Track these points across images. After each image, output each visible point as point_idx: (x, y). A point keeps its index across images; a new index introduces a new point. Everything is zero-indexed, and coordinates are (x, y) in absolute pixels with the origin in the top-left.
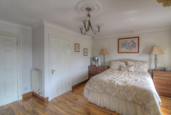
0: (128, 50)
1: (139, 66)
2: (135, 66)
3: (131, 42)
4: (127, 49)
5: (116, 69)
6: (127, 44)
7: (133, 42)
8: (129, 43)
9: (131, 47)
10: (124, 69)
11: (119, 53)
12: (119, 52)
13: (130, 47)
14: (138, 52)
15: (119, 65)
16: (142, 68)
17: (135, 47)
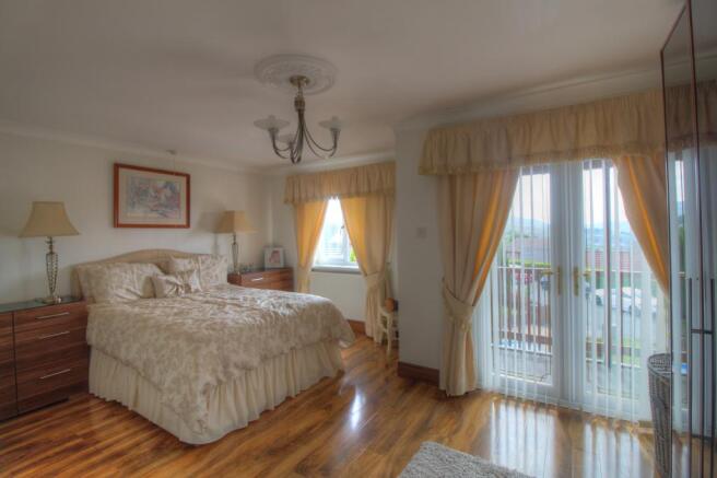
0: (154, 215)
1: (208, 268)
2: (199, 271)
3: (165, 187)
4: (152, 210)
5: (134, 298)
6: (153, 194)
7: (173, 189)
8: (158, 191)
9: (166, 207)
10: (171, 287)
11: (117, 224)
12: (121, 221)
13: (161, 205)
14: (188, 225)
15: (143, 278)
16: (217, 272)
17: (178, 206)
